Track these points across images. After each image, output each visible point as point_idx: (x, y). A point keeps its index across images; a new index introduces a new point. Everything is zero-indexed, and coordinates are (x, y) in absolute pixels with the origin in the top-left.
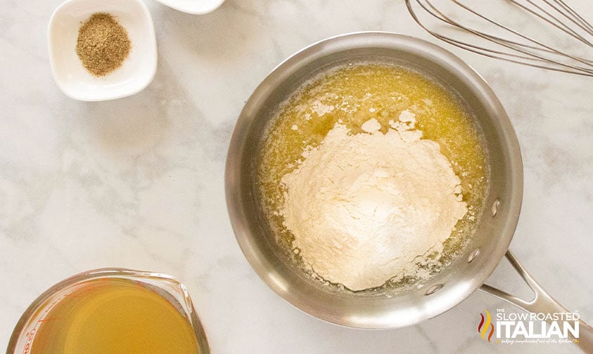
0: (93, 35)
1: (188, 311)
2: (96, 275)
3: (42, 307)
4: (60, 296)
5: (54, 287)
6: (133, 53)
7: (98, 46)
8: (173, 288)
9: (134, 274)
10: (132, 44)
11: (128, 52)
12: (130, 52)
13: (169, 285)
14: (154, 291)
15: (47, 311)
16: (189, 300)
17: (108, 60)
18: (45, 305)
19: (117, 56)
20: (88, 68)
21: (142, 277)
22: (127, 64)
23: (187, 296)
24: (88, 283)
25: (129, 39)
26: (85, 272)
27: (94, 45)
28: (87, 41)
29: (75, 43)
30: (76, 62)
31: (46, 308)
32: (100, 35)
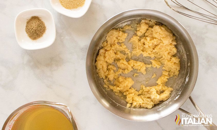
0: (32, 25)
1: (70, 117)
2: (35, 104)
3: (15, 116)
4: (22, 111)
5: (19, 108)
6: (47, 32)
7: (34, 29)
8: (65, 108)
9: (49, 103)
10: (47, 28)
11: (45, 31)
12: (46, 31)
13: (63, 107)
14: (57, 109)
15: (17, 117)
16: (70, 113)
17: (37, 34)
18: (16, 114)
19: (41, 32)
20: (30, 37)
21: (53, 104)
22: (45, 35)
23: (70, 111)
24: (32, 107)
25: (45, 26)
26: (31, 102)
27: (32, 28)
28: (29, 27)
29: (25, 28)
30: (26, 35)
31: (16, 116)
32: (34, 25)
